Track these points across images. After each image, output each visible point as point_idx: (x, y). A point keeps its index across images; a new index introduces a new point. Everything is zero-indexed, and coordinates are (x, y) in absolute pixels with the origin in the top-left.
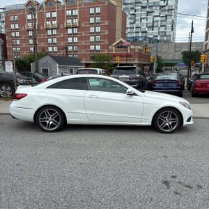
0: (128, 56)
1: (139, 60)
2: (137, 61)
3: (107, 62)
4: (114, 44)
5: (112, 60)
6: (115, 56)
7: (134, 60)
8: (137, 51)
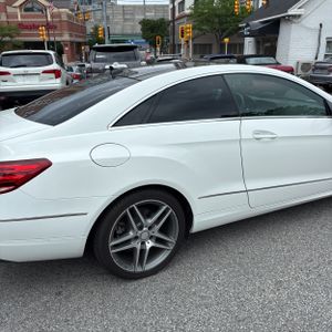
0: (49, 26)
1: (71, 35)
2: (66, 37)
3: (7, 39)
4: (17, 4)
5: (19, 35)
6: (21, 26)
7: (61, 35)
8: (64, 18)
